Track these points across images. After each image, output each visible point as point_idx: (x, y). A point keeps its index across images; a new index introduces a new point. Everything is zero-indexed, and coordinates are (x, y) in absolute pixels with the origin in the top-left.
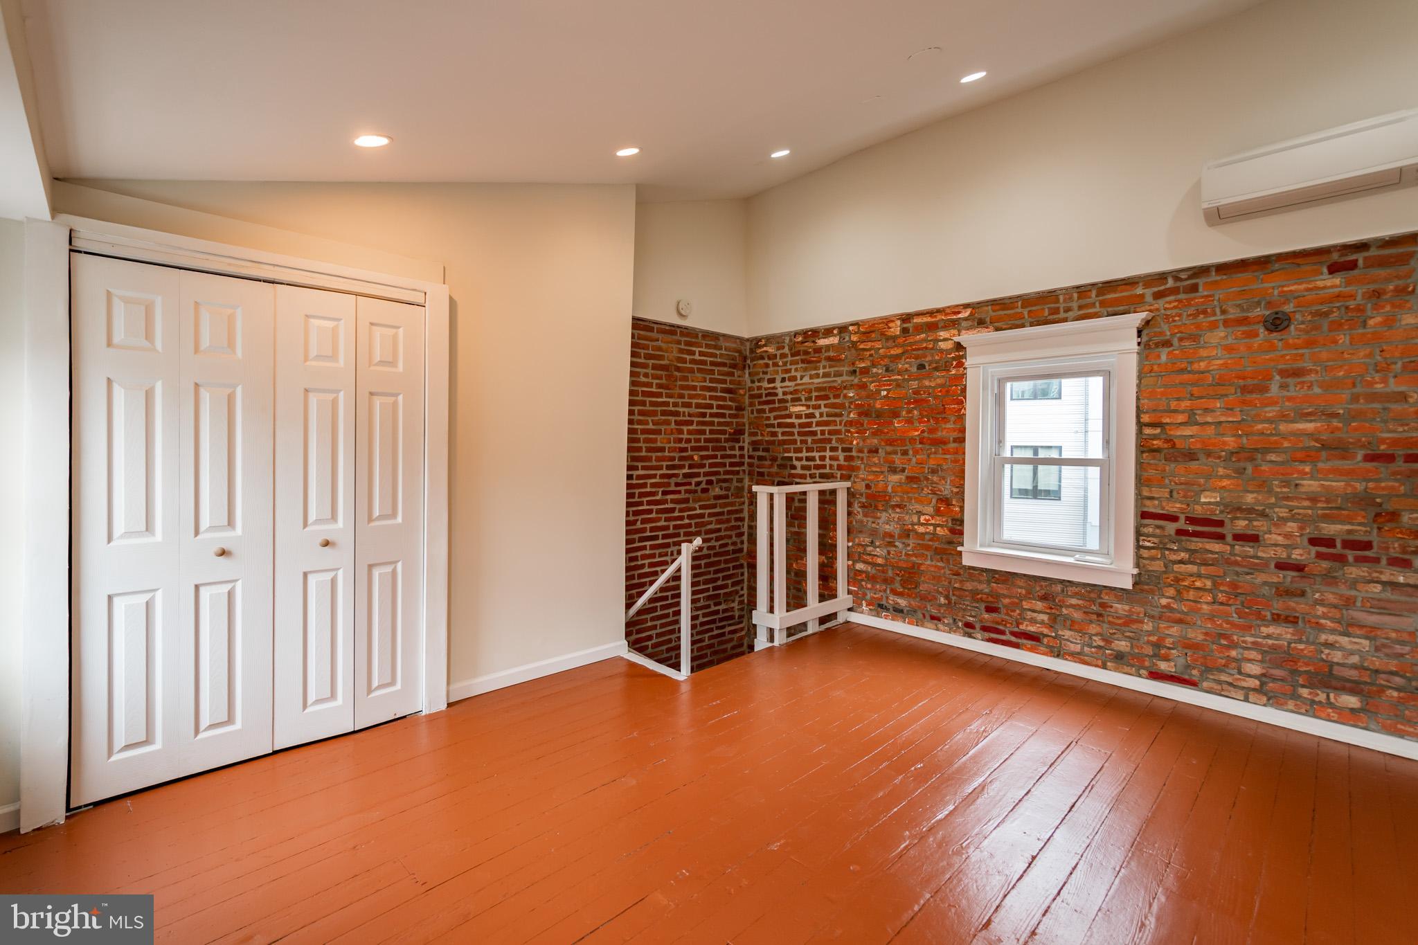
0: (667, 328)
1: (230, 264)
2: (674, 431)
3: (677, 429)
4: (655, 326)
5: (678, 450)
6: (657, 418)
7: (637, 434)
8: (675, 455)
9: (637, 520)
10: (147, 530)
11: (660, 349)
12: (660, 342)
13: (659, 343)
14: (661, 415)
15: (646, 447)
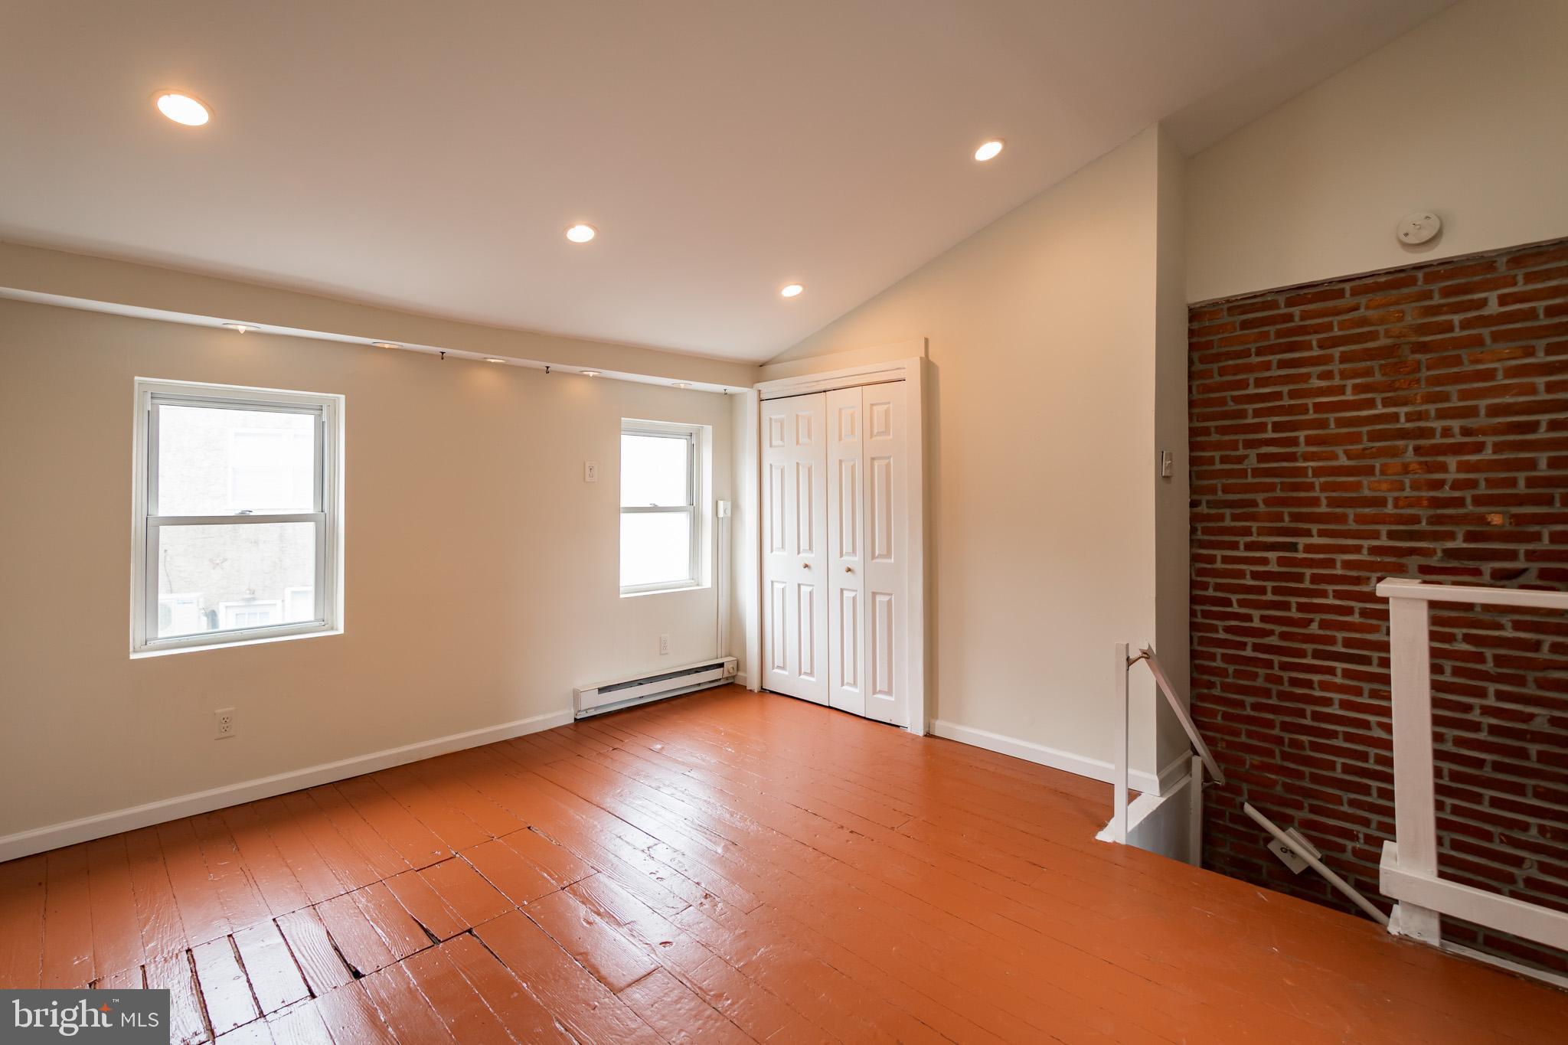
0: (1383, 279)
1: (808, 387)
2: (1413, 466)
3: (1420, 463)
4: (1347, 286)
5: (1425, 503)
6: (1360, 447)
7: (1306, 476)
8: (1421, 512)
9: (1311, 621)
10: (782, 547)
11: (1364, 322)
12: (1362, 310)
13: (1362, 312)
14: (1369, 441)
15: (1327, 498)
